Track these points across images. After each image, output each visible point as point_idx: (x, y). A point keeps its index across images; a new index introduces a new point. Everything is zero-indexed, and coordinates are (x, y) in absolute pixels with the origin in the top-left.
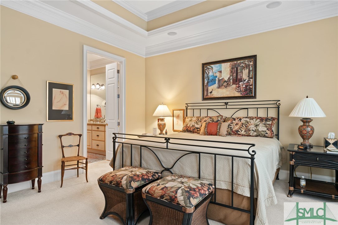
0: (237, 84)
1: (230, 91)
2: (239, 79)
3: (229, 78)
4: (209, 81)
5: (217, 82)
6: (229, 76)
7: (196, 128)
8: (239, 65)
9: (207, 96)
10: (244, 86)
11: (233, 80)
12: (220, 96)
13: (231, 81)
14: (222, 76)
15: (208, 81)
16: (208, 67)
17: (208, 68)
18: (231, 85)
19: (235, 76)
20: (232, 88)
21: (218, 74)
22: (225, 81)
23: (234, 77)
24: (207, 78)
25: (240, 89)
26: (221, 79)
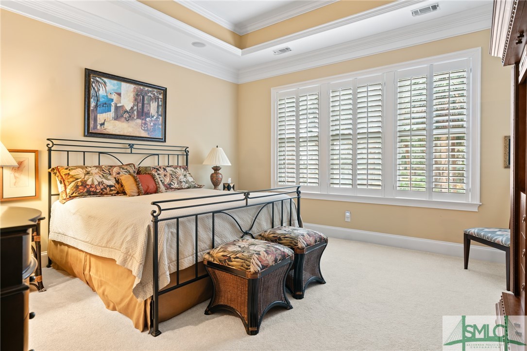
0: (143, 120)
1: (133, 127)
2: (145, 114)
3: (132, 108)
4: (99, 103)
5: (113, 109)
6: (131, 105)
7: (108, 186)
8: (146, 94)
9: (94, 129)
10: (152, 124)
11: (138, 112)
12: (118, 133)
13: (135, 113)
14: (122, 101)
15: (97, 104)
16: (97, 79)
17: (97, 81)
18: (135, 120)
19: (141, 107)
20: (136, 123)
21: (114, 97)
22: (126, 111)
23: (139, 108)
24: (96, 98)
25: (147, 127)
26: (120, 107)
